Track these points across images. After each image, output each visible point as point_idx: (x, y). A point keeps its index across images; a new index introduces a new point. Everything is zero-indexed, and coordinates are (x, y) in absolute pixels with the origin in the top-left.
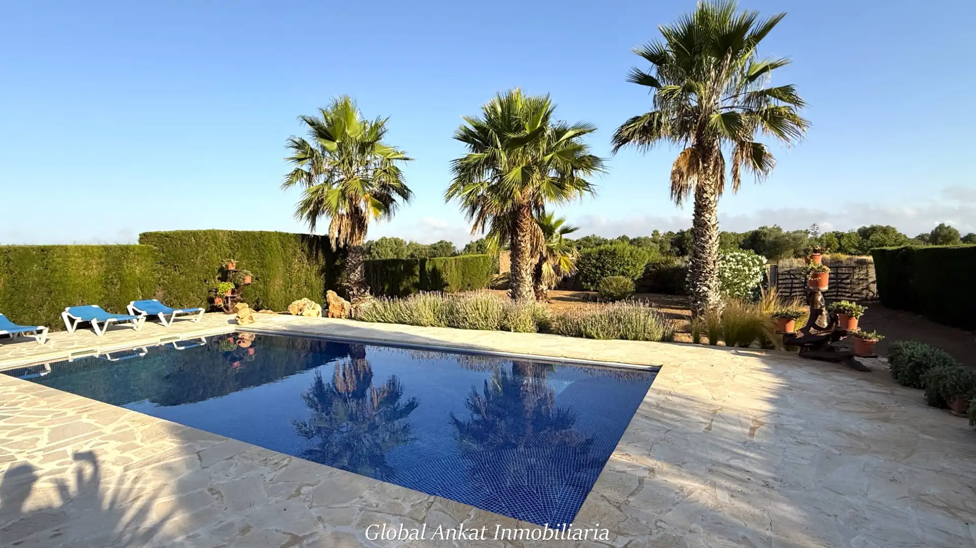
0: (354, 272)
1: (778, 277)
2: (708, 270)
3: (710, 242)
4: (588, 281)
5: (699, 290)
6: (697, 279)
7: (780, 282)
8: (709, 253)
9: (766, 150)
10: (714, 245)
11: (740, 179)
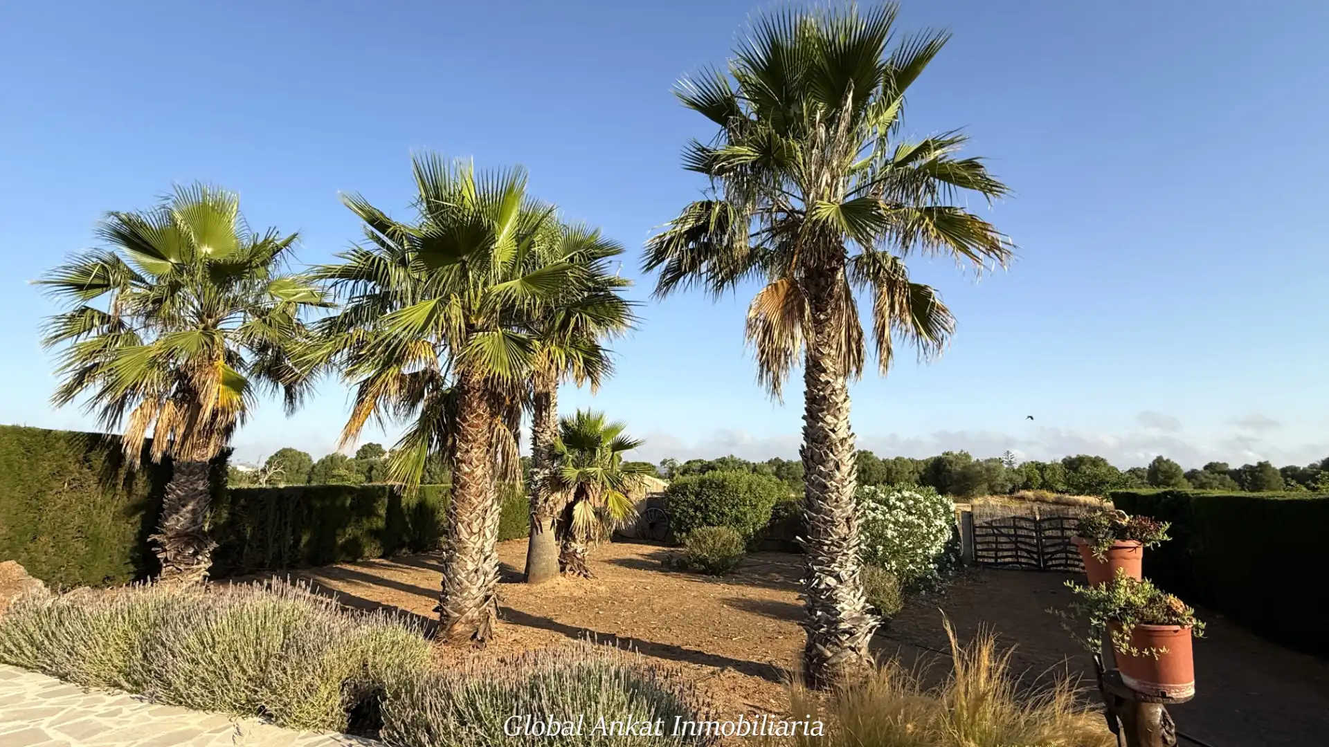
0: (177, 513)
1: (974, 531)
2: (835, 537)
3: (838, 475)
4: (683, 531)
5: (817, 585)
6: (815, 558)
7: (978, 539)
8: (836, 501)
9: (937, 299)
10: (846, 483)
11: (892, 347)
